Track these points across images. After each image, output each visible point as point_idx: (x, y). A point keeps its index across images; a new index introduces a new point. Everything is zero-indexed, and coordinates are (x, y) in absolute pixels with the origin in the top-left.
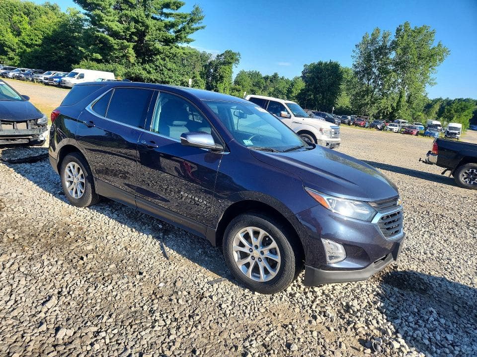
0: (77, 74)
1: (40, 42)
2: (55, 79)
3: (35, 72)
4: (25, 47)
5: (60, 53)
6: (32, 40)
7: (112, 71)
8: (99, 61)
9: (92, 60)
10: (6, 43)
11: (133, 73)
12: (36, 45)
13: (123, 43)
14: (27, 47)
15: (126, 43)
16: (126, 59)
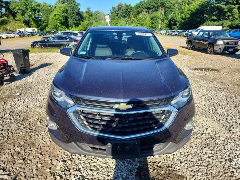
0: (200, 29)
1: (189, 16)
2: (189, 34)
3: (183, 32)
4: (182, 20)
5: (197, 20)
6: (185, 16)
7: (221, 25)
8: (214, 20)
9: (211, 20)
10: (177, 20)
11: (234, 24)
12: (187, 18)
13: (231, 7)
14: (183, 20)
15: (233, 6)
16: (233, 16)
